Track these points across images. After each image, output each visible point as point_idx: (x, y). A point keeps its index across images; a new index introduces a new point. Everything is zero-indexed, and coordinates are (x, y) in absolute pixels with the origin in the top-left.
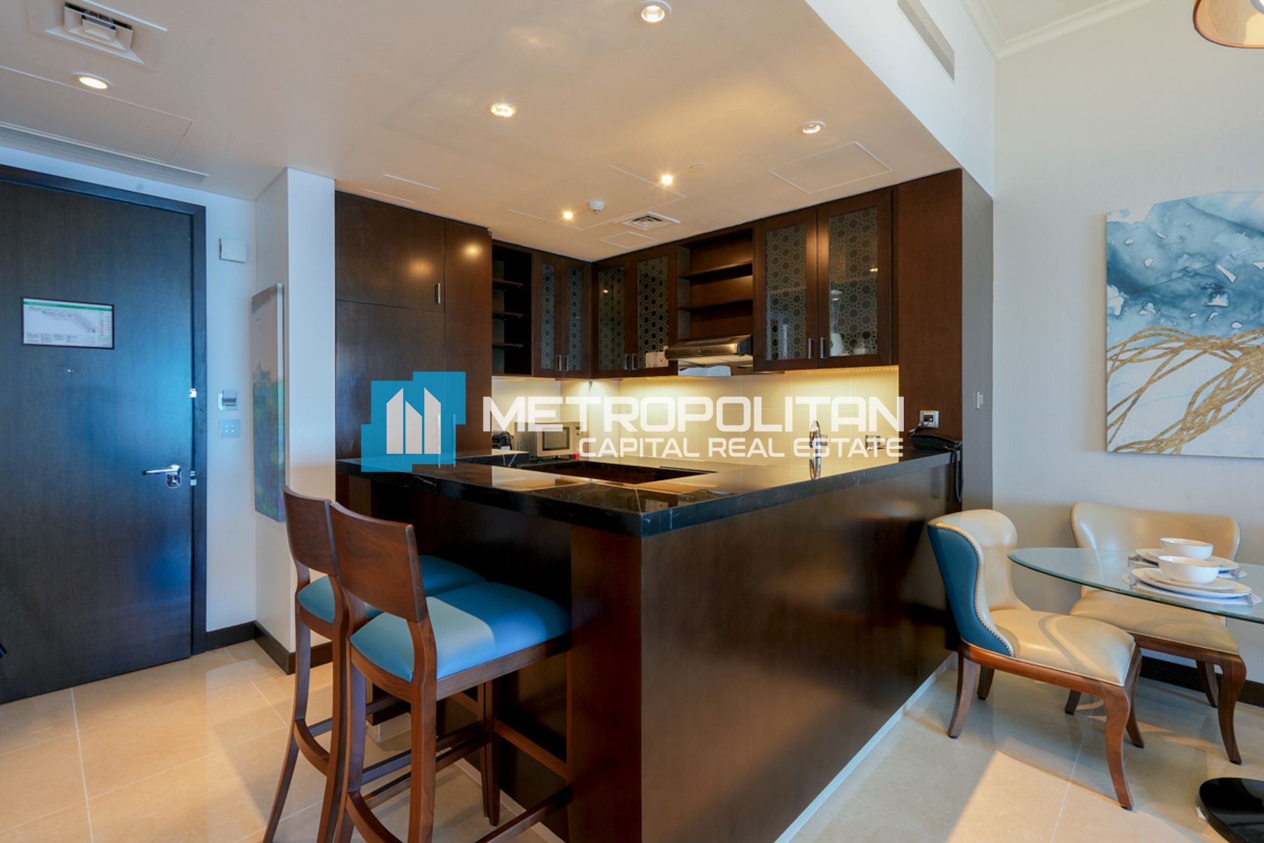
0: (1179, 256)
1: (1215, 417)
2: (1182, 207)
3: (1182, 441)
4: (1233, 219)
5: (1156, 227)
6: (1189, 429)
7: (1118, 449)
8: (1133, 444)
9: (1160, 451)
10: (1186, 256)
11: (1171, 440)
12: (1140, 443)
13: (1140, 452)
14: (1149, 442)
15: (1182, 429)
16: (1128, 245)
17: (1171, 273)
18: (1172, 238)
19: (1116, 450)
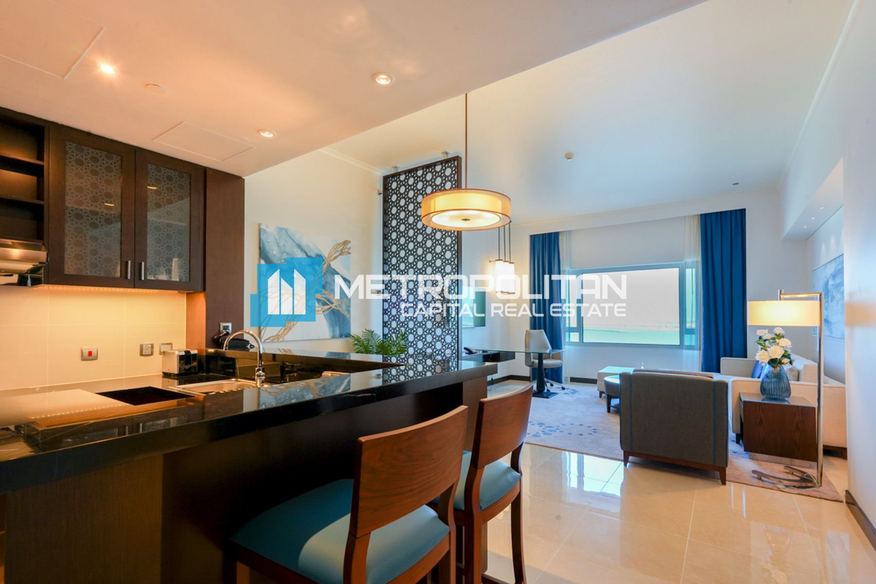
0: (283, 253)
1: (293, 324)
2: (284, 231)
3: (285, 335)
4: (298, 243)
5: (277, 237)
6: (287, 329)
7: (265, 340)
8: (270, 337)
9: (278, 340)
10: (285, 254)
11: (281, 334)
12: (272, 337)
13: (272, 341)
14: (275, 336)
15: (284, 330)
16: (268, 242)
17: (281, 260)
18: (281, 244)
19: (264, 341)
